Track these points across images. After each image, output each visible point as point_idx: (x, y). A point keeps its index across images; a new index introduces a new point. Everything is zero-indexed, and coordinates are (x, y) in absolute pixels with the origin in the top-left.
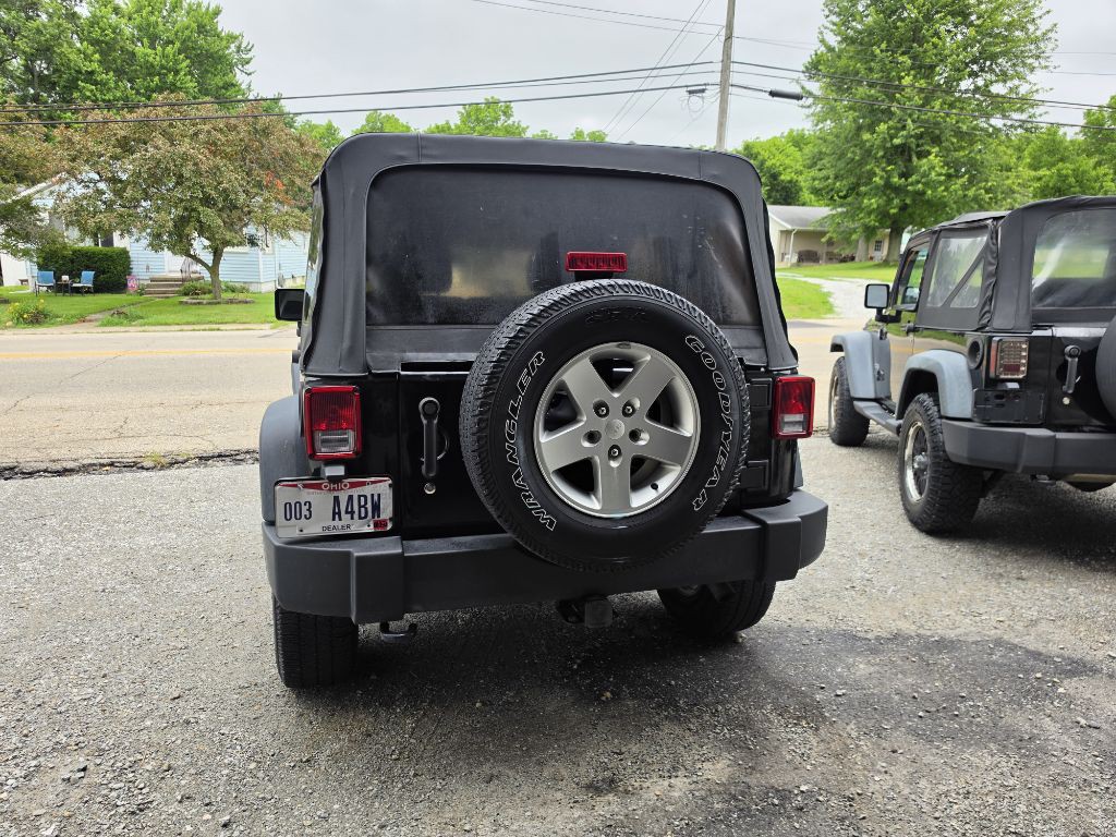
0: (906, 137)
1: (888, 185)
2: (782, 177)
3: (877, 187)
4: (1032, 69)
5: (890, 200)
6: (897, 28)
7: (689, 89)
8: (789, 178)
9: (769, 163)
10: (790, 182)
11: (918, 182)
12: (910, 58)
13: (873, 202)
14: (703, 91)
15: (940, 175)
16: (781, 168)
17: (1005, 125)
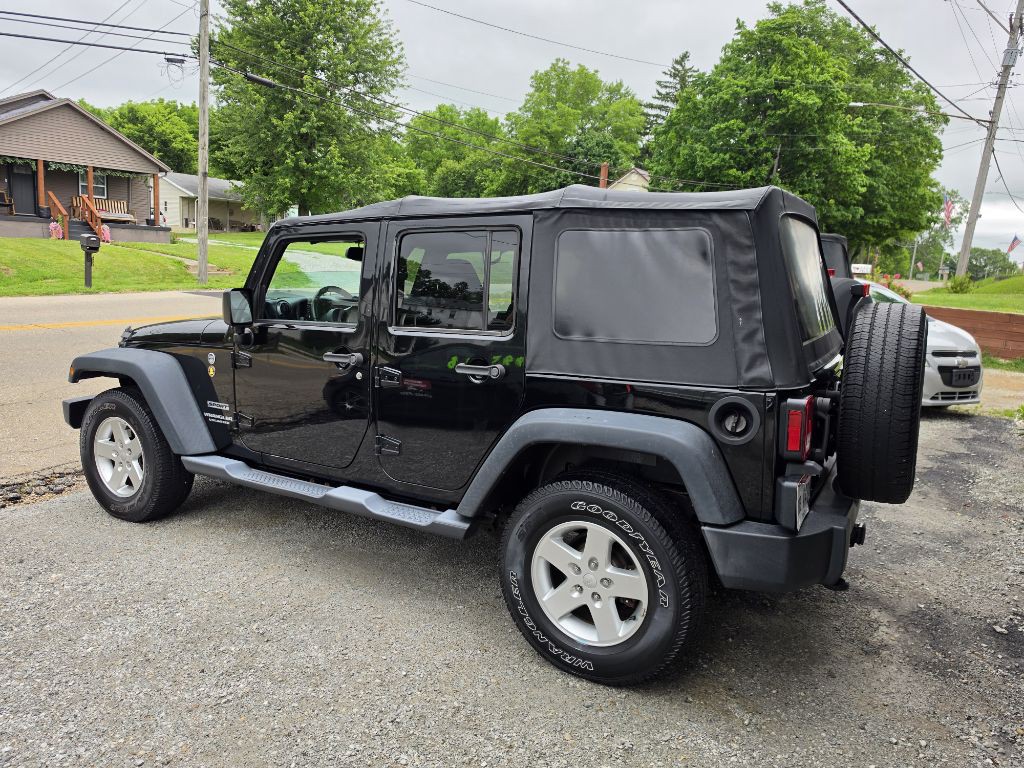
0: (311, 128)
1: (297, 168)
2: (174, 145)
3: (287, 169)
4: (393, 86)
5: (299, 181)
6: (293, 30)
7: (168, 56)
8: (181, 147)
9: (158, 129)
10: (182, 150)
11: (322, 168)
12: (306, 58)
13: (288, 181)
14: (182, 61)
15: (339, 164)
16: (171, 136)
17: (379, 129)
